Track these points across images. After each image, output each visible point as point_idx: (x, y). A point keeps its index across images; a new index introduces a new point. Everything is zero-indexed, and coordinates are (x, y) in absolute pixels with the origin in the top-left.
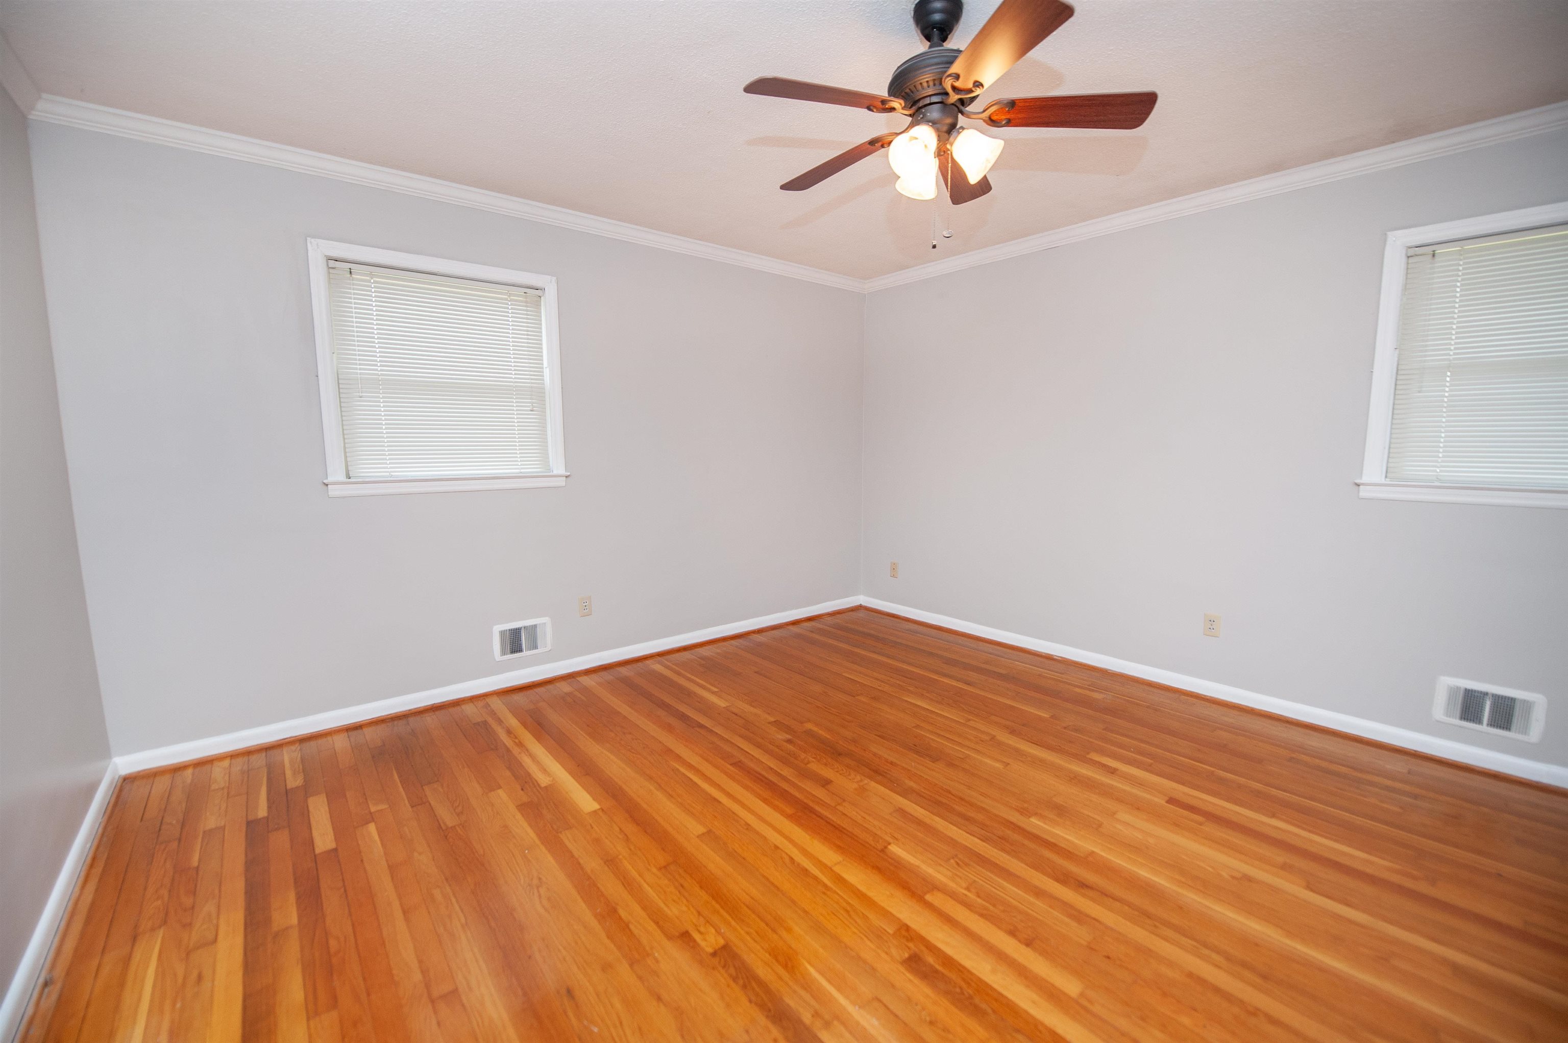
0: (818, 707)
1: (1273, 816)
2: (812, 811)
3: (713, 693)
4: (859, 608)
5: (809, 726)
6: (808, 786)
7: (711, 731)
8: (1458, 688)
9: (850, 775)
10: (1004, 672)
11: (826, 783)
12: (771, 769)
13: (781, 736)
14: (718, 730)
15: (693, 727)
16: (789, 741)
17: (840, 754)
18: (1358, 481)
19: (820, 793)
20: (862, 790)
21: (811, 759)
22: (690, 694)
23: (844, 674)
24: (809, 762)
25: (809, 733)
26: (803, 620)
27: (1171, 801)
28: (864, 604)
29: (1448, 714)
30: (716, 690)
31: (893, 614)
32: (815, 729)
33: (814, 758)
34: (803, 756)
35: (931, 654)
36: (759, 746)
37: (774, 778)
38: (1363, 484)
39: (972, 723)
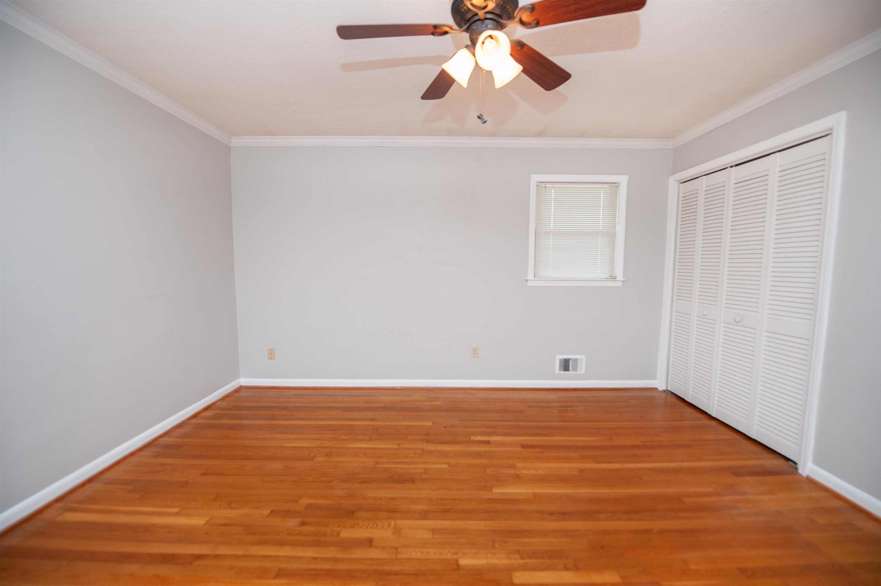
0: (295, 481)
1: (553, 436)
2: (388, 574)
3: (176, 514)
4: (240, 389)
5: (305, 501)
6: (359, 553)
7: (217, 556)
8: (562, 359)
9: (377, 525)
10: (382, 405)
11: (369, 542)
12: (315, 558)
13: (292, 523)
14: (223, 550)
15: (191, 563)
16: (303, 524)
17: (353, 512)
18: (527, 279)
19: (373, 554)
20: (397, 531)
21: (338, 529)
22: (148, 529)
23: (285, 445)
24: (338, 534)
25: (309, 507)
26: (201, 411)
27: (523, 446)
28: (243, 384)
29: (560, 370)
30: (176, 510)
31: (273, 387)
32: (312, 501)
33: (339, 526)
34: (328, 530)
35: (330, 408)
36: (282, 543)
37: (328, 566)
38: (529, 280)
39: (402, 446)
